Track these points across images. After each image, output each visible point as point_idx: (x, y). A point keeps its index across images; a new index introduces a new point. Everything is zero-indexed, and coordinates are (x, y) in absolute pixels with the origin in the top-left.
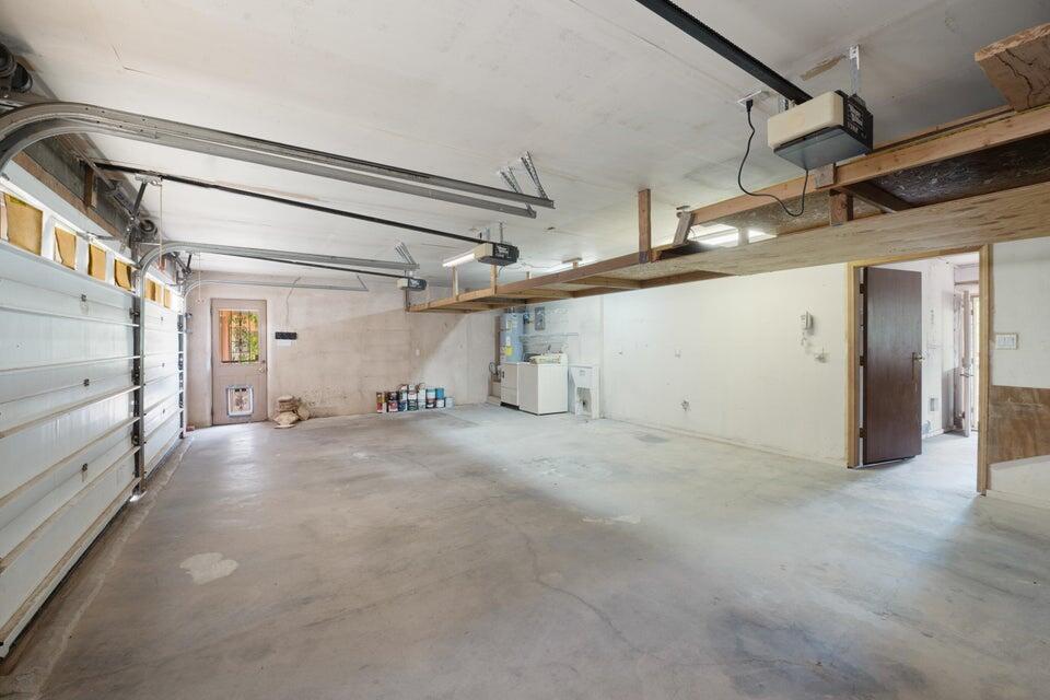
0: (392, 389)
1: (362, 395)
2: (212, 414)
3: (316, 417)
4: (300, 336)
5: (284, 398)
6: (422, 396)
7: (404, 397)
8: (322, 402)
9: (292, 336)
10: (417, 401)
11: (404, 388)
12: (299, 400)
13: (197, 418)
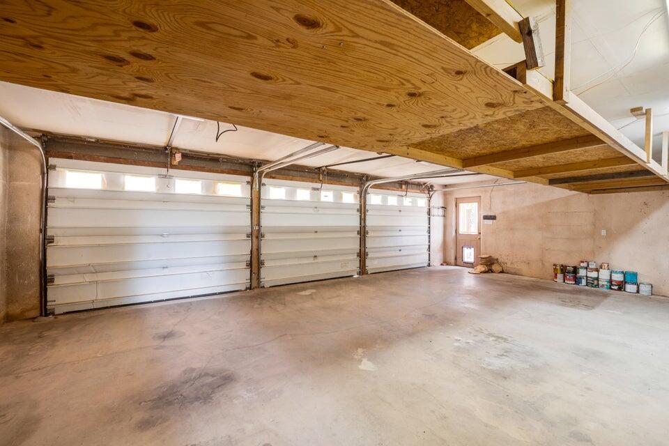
0: (571, 262)
1: (543, 264)
2: (456, 259)
3: (508, 273)
4: (498, 218)
5: (483, 256)
6: (604, 275)
7: (582, 273)
8: (512, 263)
9: (493, 218)
10: (597, 279)
11: (584, 265)
12: (497, 259)
13: (448, 260)
